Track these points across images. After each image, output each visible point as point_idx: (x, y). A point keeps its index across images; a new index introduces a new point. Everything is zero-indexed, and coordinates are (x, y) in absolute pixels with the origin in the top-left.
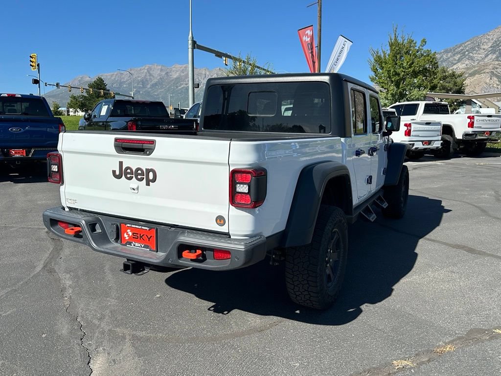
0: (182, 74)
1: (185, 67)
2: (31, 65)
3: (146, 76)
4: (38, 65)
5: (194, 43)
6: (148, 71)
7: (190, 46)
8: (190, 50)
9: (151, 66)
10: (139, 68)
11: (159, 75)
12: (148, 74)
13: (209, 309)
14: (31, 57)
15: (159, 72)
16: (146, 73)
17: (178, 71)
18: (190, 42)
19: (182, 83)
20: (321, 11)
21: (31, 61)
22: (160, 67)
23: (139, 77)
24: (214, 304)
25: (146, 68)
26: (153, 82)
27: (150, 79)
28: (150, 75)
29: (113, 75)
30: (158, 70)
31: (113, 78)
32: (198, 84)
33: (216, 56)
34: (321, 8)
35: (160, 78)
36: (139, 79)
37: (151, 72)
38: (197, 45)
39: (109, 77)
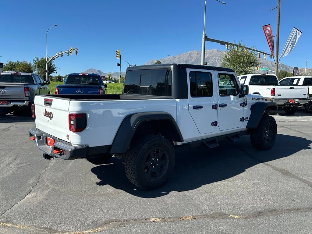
0: (210, 55)
1: (212, 51)
2: (117, 56)
3: (188, 58)
4: (120, 56)
5: (206, 37)
6: (190, 55)
7: (203, 40)
8: (203, 42)
9: (191, 51)
10: (184, 54)
11: (196, 57)
12: (189, 57)
13: (96, 183)
14: (117, 52)
15: (196, 55)
16: (188, 56)
17: (208, 54)
18: (203, 37)
19: (210, 61)
20: (279, 12)
21: (117, 54)
22: (197, 52)
23: (184, 59)
24: (101, 181)
25: (189, 53)
26: (192, 61)
27: (191, 59)
28: (191, 57)
29: (169, 58)
30: (196, 53)
31: (169, 60)
32: (207, 62)
33: (220, 44)
34: (279, 10)
35: (197, 59)
36: (184, 60)
37: (191, 55)
38: (208, 38)
39: (167, 60)
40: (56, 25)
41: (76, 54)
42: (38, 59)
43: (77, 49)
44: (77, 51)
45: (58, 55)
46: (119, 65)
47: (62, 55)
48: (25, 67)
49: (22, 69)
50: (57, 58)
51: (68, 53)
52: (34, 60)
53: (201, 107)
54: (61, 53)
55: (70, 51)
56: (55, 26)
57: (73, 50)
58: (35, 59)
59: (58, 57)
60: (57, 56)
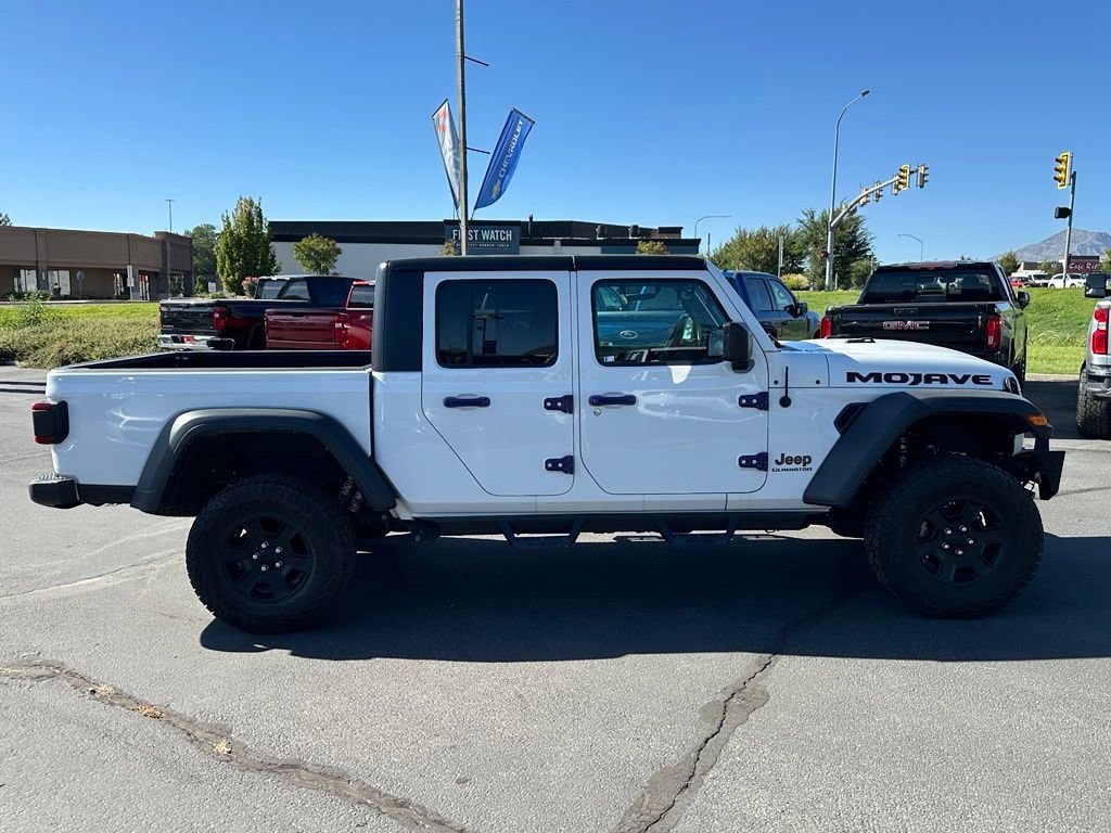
2: (1055, 178)
4: (1073, 176)
40: (867, 92)
41: (922, 187)
42: (812, 218)
43: (926, 169)
44: (924, 175)
45: (867, 196)
46: (1064, 213)
47: (878, 196)
48: (758, 247)
49: (749, 255)
50: (862, 206)
51: (897, 187)
52: (801, 222)
53: (483, 402)
54: (876, 187)
55: (901, 177)
56: (864, 94)
57: (911, 173)
58: (805, 218)
59: (864, 203)
60: (864, 200)
